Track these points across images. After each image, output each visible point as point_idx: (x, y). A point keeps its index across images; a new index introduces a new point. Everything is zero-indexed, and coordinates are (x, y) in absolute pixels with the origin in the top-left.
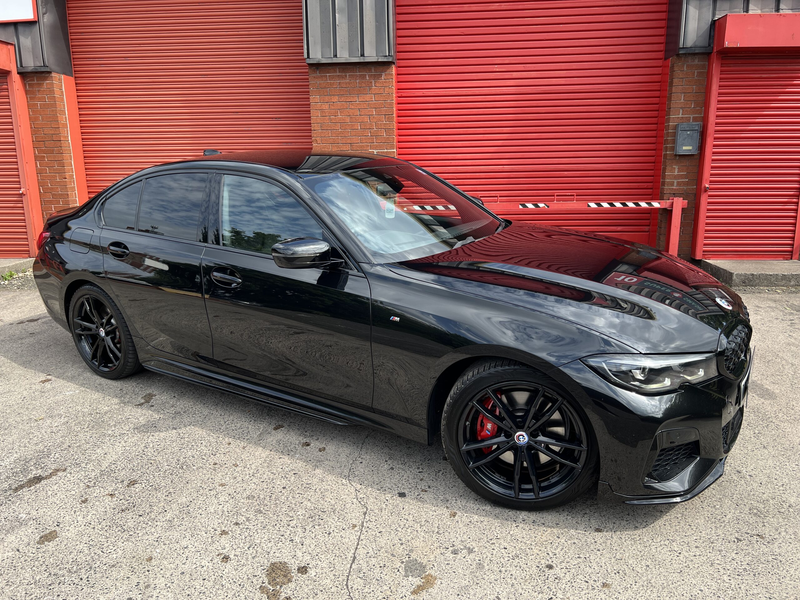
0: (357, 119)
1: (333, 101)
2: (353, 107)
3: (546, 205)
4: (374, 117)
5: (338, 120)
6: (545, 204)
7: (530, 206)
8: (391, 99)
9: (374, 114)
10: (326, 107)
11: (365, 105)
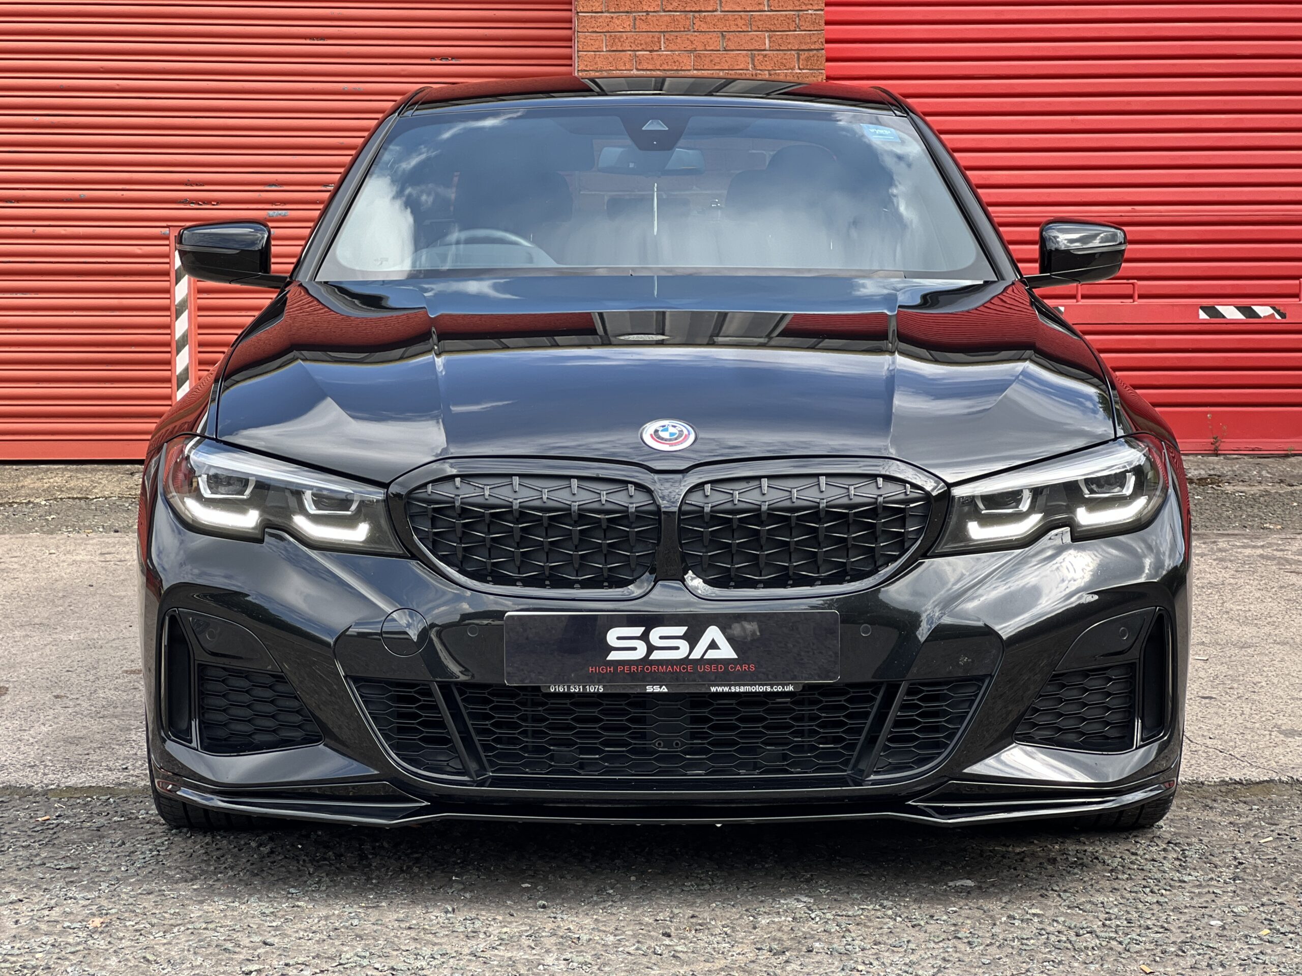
0: (717, 60)
1: (646, 8)
2: (704, 27)
3: (1278, 312)
4: (765, 56)
5: (658, 63)
6: (1274, 308)
7: (1231, 313)
8: (816, 7)
9: (767, 46)
10: (623, 23)
11: (740, 23)
